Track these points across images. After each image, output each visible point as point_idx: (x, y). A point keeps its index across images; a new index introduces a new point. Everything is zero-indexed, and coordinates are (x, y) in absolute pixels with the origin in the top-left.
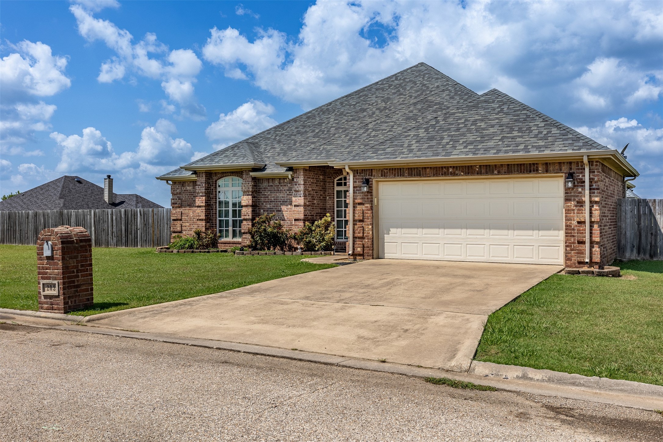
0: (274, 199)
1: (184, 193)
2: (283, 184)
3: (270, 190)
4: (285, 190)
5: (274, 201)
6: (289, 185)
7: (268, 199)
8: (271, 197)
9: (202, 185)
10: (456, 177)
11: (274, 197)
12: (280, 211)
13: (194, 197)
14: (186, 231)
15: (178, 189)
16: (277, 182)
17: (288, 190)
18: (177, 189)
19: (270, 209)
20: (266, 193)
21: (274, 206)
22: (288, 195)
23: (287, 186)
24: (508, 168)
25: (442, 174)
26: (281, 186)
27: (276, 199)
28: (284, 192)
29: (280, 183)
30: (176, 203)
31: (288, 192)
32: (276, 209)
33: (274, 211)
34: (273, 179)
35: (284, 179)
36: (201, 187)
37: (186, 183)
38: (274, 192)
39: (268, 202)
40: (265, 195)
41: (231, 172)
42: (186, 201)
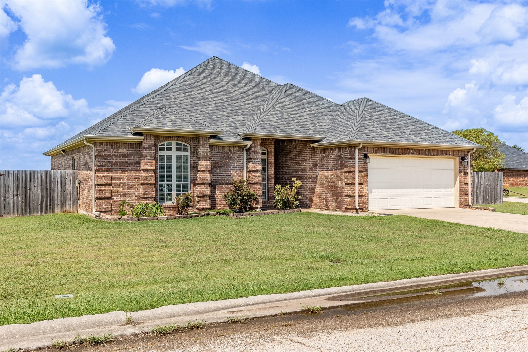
0: (224, 165)
1: (115, 155)
2: (232, 152)
3: (220, 157)
4: (234, 157)
5: (224, 167)
6: (238, 153)
7: (218, 165)
8: (221, 163)
9: (151, 148)
10: (413, 156)
11: (224, 163)
12: (230, 176)
13: (128, 160)
14: (118, 196)
15: (107, 150)
16: (226, 150)
17: (237, 157)
18: (105, 150)
19: (220, 173)
20: (215, 159)
21: (224, 171)
22: (237, 161)
23: (237, 153)
24: (438, 152)
25: (407, 154)
26: (231, 153)
27: (226, 165)
28: (234, 159)
29: (230, 151)
30: (105, 166)
31: (237, 159)
32: (226, 173)
33: (224, 176)
34: (223, 147)
35: (234, 147)
36: (150, 150)
37: (118, 145)
38: (224, 159)
39: (218, 167)
40: (215, 161)
41: (177, 137)
42: (117, 164)
